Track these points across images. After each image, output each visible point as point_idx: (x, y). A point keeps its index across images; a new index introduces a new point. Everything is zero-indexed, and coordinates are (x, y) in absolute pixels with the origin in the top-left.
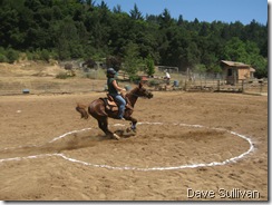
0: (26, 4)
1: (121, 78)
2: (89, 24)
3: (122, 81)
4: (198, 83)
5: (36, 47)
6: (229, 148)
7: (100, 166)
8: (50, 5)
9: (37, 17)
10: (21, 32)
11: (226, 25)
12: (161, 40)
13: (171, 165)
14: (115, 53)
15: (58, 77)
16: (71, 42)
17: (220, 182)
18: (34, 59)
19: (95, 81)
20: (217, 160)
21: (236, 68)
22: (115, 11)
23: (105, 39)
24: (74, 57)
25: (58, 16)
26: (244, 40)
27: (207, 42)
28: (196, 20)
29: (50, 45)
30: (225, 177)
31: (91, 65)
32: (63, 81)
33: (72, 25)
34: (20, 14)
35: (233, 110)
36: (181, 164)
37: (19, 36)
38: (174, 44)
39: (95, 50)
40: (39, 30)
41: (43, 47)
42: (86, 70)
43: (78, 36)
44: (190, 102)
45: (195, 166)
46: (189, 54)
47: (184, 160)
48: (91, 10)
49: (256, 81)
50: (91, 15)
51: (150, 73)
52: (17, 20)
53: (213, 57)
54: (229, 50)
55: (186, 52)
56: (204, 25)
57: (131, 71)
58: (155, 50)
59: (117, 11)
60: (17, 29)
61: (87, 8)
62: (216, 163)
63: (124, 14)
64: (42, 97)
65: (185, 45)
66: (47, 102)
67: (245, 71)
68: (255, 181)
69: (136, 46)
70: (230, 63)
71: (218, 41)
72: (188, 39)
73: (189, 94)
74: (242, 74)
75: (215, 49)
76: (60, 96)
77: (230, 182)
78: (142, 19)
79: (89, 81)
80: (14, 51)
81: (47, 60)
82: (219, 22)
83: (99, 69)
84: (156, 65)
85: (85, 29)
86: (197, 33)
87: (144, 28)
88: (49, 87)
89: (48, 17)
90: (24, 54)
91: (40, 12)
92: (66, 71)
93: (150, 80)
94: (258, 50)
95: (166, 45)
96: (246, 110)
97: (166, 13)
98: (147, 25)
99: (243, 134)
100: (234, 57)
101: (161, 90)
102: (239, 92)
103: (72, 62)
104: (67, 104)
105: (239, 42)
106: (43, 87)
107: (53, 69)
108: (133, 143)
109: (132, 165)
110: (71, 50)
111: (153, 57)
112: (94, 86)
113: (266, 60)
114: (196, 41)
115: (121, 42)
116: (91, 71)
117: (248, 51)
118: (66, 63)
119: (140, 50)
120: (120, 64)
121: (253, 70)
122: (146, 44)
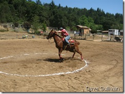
1: (31, 32)
2: (16, 6)
3: (31, 33)
7: (14, 75)
11: (80, 9)
12: (50, 15)
13: (48, 74)
14: (28, 20)
16: (7, 14)
17: (70, 81)
19: (18, 34)
20: (70, 71)
21: (83, 29)
23: (24, 14)
24: (8, 22)
26: (87, 17)
27: (71, 17)
28: (67, 7)
30: (73, 79)
31: (16, 25)
33: (8, 6)
36: (53, 73)
38: (56, 17)
39: (18, 18)
42: (14, 28)
43: (10, 12)
45: (59, 74)
46: (63, 22)
49: (91, 35)
50: (17, 1)
51: (44, 30)
53: (73, 23)
54: (81, 20)
55: (62, 21)
56: (70, 9)
57: (35, 29)
58: (47, 19)
59: (30, 1)
62: (69, 72)
63: (33, 2)
65: (61, 18)
67: (87, 30)
68: (86, 81)
69: (38, 17)
70: (81, 27)
71: (76, 16)
72: (63, 15)
74: (85, 31)
75: (75, 20)
77: (75, 81)
78: (42, 5)
79: (15, 33)
82: (77, 8)
84: (47, 26)
85: (14, 8)
86: (67, 12)
87: (42, 9)
92: (4, 28)
94: (93, 21)
95: (52, 17)
96: (86, 48)
97: (52, 3)
98: (44, 8)
100: (83, 24)
102: (84, 39)
103: (7, 24)
104: (3, 44)
105: (85, 17)
109: (29, 74)
110: (7, 18)
111: (46, 23)
112: (17, 35)
113: (97, 26)
114: (66, 16)
115: (31, 15)
116: (17, 28)
117: (89, 21)
118: (4, 24)
119: (40, 19)
120: (30, 26)
121: (90, 30)
122: (43, 16)
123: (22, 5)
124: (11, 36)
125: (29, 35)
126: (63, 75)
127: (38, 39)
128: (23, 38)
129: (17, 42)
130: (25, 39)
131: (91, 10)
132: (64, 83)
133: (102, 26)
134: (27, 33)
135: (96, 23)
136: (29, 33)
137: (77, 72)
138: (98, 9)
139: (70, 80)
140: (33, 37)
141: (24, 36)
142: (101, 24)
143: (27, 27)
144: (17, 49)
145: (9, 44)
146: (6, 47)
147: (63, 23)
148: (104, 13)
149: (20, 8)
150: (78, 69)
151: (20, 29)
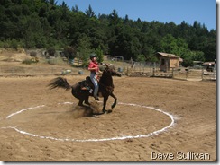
1: (76, 64)
2: (52, 20)
3: (77, 67)
4: (138, 70)
5: (6, 37)
6: (154, 123)
7: (47, 138)
8: (20, 3)
9: (7, 12)
11: (162, 25)
12: (110, 34)
13: (105, 137)
14: (72, 44)
15: (24, 62)
16: (36, 34)
17: (142, 152)
18: (5, 47)
19: (54, 67)
20: (142, 133)
21: (168, 58)
22: (73, 10)
24: (38, 46)
25: (26, 13)
26: (176, 36)
27: (146, 37)
28: (139, 20)
29: (18, 36)
30: (147, 147)
31: (52, 53)
32: (28, 66)
33: (38, 20)
35: (163, 92)
36: (113, 136)
38: (120, 38)
39: (55, 41)
40: (9, 24)
41: (12, 37)
42: (48, 58)
43: (42, 29)
44: (129, 85)
45: (124, 138)
46: (133, 47)
47: (116, 133)
48: (54, 8)
49: (183, 69)
50: (53, 12)
51: (100, 61)
53: (151, 49)
54: (164, 44)
55: (130, 45)
56: (145, 24)
57: (84, 59)
58: (105, 42)
59: (75, 10)
61: (51, 6)
62: (142, 136)
63: (81, 13)
64: (9, 79)
65: (129, 39)
66: (13, 83)
67: (175, 61)
68: (171, 151)
69: (88, 39)
70: (165, 55)
71: (155, 36)
72: (131, 35)
73: (130, 79)
74: (172, 63)
75: (153, 43)
76: (25, 78)
79: (50, 66)
81: (15, 48)
82: (157, 22)
83: (59, 56)
84: (106, 54)
85: (48, 23)
86: (139, 29)
87: (96, 25)
88: (16, 71)
89: (17, 13)
91: (10, 8)
92: (30, 58)
93: (100, 66)
94: (186, 45)
95: (114, 39)
96: (173, 92)
97: (114, 13)
98: (99, 22)
99: (167, 111)
100: (168, 50)
102: (170, 77)
103: (37, 51)
104: (29, 85)
105: (172, 38)
106: (11, 71)
107: (21, 56)
110: (36, 41)
111: (102, 48)
112: (53, 70)
113: (193, 53)
114: (138, 36)
115: (78, 35)
116: (52, 58)
117: (179, 45)
118: (31, 51)
119: (93, 42)
120: (75, 53)
121: (181, 60)
122: (98, 37)
123: (62, 18)
124: (42, 70)
125: (73, 68)
126: (130, 141)
128: (63, 74)
131: (183, 25)
132: (132, 154)
133: (202, 53)
134: (69, 67)
135: (191, 47)
136: (74, 66)
137: (156, 136)
138: (195, 23)
139: (142, 149)
140: (80, 73)
141: (65, 72)
142: (200, 50)
143: (69, 56)
145: (39, 84)
146: (33, 89)
147: (133, 49)
148: (205, 30)
149: (59, 22)
150: (157, 129)
151: (58, 59)
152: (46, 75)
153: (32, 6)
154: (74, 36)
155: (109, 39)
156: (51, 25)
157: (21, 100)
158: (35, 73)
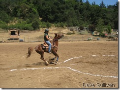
0: (54, 4)
1: (95, 34)
2: (81, 11)
3: (96, 36)
5: (58, 21)
10: (52, 15)
12: (115, 16)
14: (93, 23)
15: (67, 34)
16: (73, 19)
18: (57, 26)
19: (84, 36)
22: (93, 4)
23: (88, 17)
24: (74, 25)
25: (67, 8)
29: (64, 20)
31: (82, 29)
32: (69, 36)
33: (74, 11)
34: (52, 8)
37: (51, 17)
39: (83, 22)
40: (59, 14)
41: (61, 21)
42: (79, 31)
48: (82, 4)
50: (82, 7)
51: (109, 32)
52: (51, 10)
57: (100, 31)
58: (111, 21)
60: (51, 14)
61: (80, 3)
63: (97, 6)
66: (63, 44)
69: (102, 20)
76: (68, 42)
78: (105, 7)
79: (81, 36)
80: (49, 23)
81: (63, 26)
83: (85, 30)
84: (112, 28)
85: (79, 13)
87: (106, 11)
88: (64, 38)
89: (63, 9)
90: (53, 25)
91: (60, 7)
93: (109, 35)
98: (108, 10)
101: (114, 40)
103: (74, 28)
104: (71, 46)
108: (101, 64)
110: (73, 22)
111: (110, 25)
112: (83, 38)
115: (96, 18)
116: (82, 31)
118: (71, 28)
119: (104, 22)
120: (95, 28)
122: (107, 19)
123: (86, 9)
124: (78, 38)
125: (94, 37)
127: (103, 41)
128: (89, 40)
129: (83, 44)
130: (90, 41)
134: (92, 36)
140: (98, 39)
141: (89, 39)
143: (92, 30)
144: (84, 50)
145: (77, 46)
146: (74, 48)
149: (85, 12)
151: (85, 32)
152: (79, 41)
153: (71, 4)
154: (94, 19)
155: (114, 19)
156: (81, 14)
157: (69, 54)
158: (73, 39)
